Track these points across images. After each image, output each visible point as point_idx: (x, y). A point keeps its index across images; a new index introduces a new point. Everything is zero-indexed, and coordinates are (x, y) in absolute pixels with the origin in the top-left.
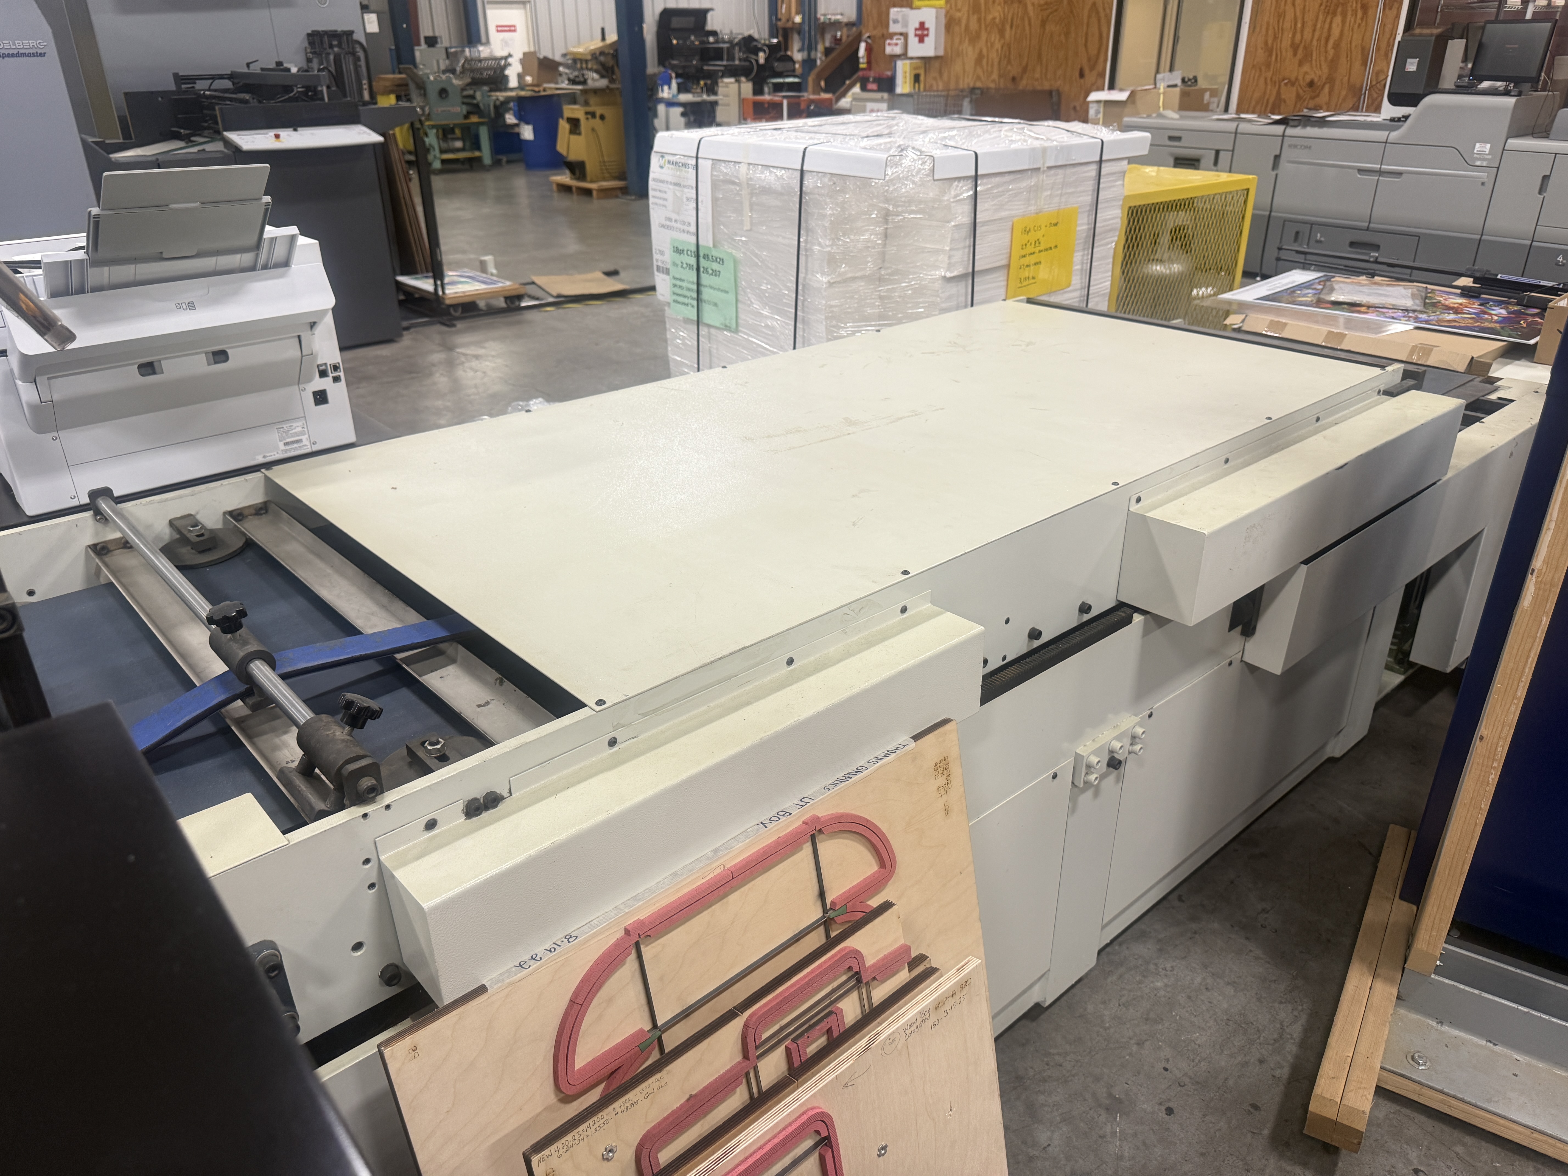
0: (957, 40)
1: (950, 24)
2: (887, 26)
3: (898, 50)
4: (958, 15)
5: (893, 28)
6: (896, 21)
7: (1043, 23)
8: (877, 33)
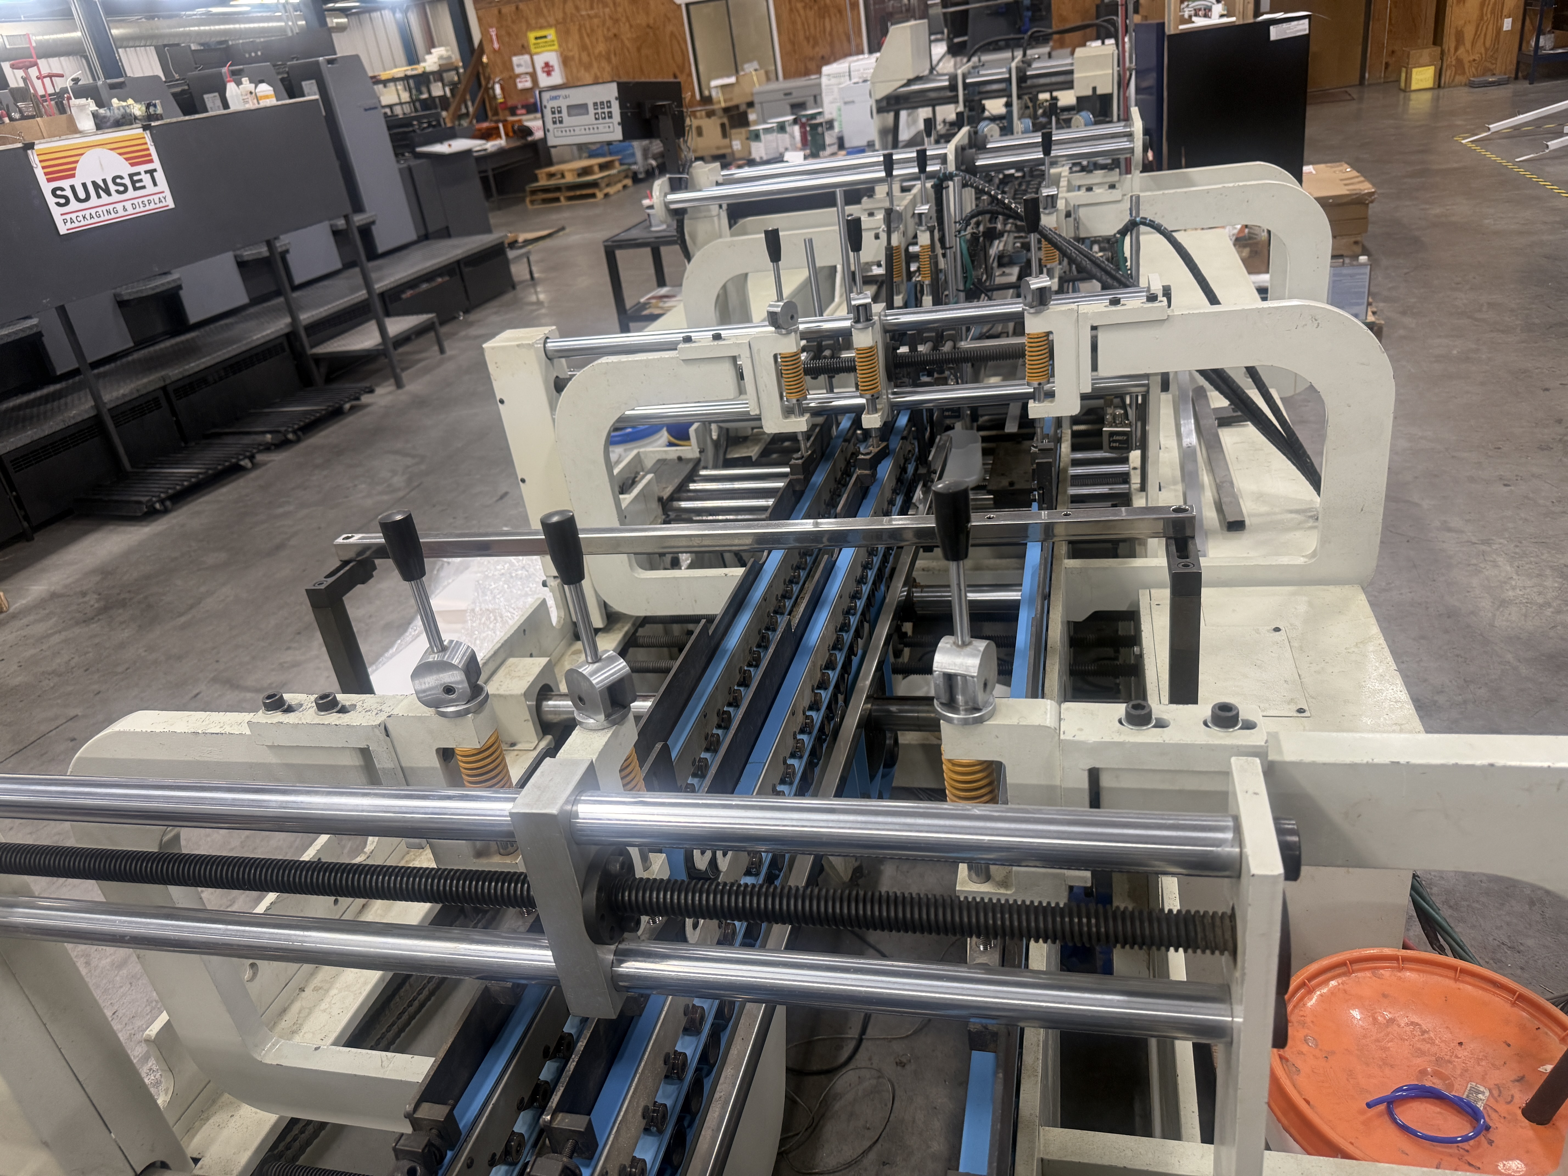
0: (575, 70)
1: (566, 61)
2: (512, 69)
3: (529, 84)
4: (571, 54)
5: (518, 70)
6: (519, 65)
7: (639, 50)
8: (506, 75)
